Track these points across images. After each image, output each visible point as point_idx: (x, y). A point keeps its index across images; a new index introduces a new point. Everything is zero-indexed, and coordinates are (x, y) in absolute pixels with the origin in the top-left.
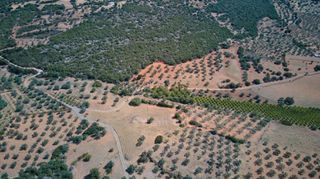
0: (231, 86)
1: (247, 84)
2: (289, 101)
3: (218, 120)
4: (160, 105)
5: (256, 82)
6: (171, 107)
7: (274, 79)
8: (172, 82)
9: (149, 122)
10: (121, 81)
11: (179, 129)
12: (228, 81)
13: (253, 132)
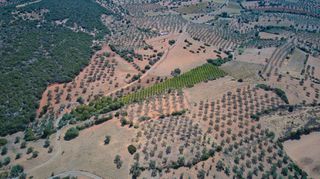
0: (135, 78)
1: (144, 72)
2: (178, 71)
3: (154, 107)
4: (98, 122)
5: (147, 68)
6: (111, 118)
7: (155, 61)
8: (85, 97)
9: (107, 142)
10: (27, 123)
11: (137, 131)
12: (129, 75)
13: (181, 101)
